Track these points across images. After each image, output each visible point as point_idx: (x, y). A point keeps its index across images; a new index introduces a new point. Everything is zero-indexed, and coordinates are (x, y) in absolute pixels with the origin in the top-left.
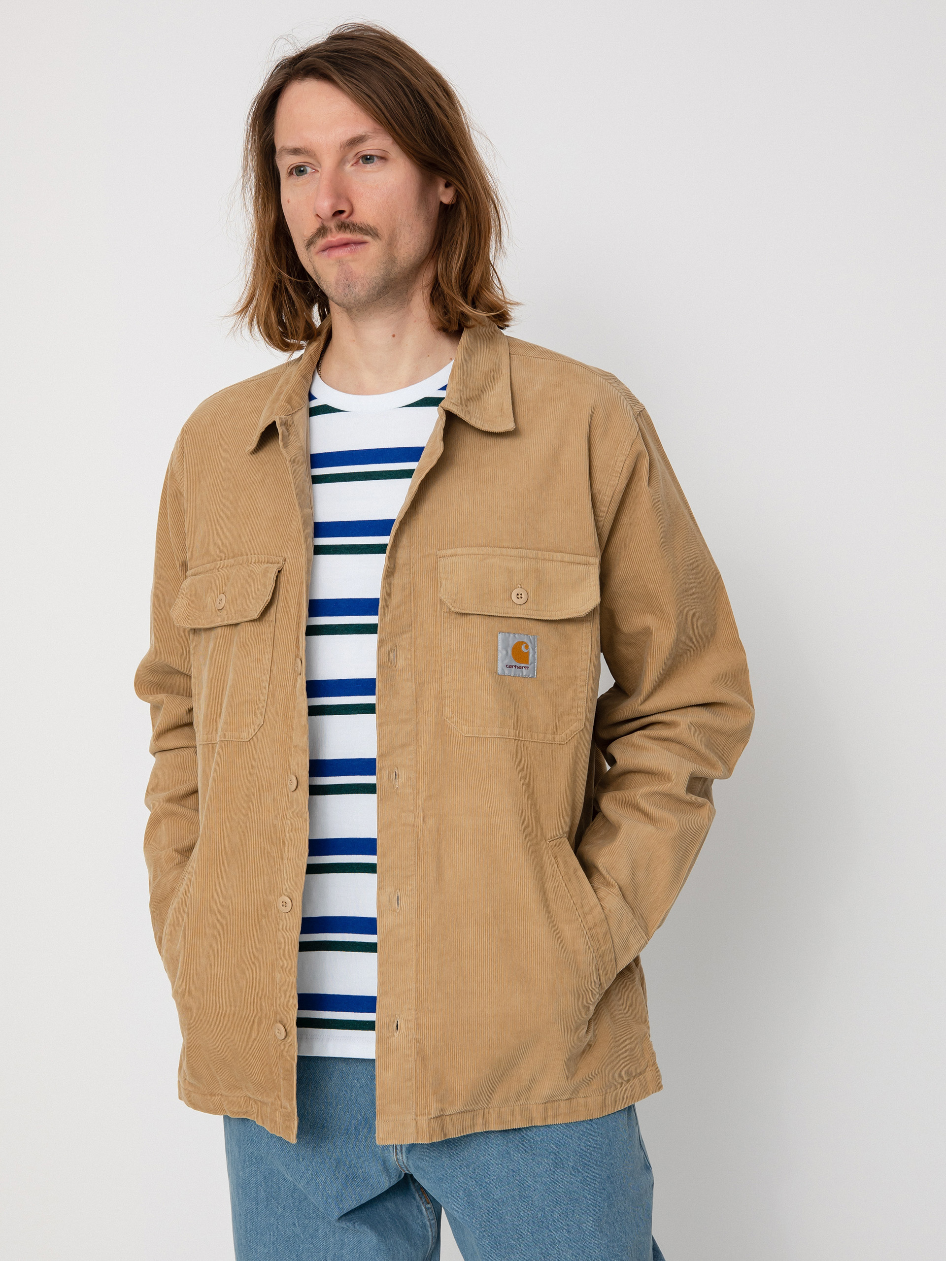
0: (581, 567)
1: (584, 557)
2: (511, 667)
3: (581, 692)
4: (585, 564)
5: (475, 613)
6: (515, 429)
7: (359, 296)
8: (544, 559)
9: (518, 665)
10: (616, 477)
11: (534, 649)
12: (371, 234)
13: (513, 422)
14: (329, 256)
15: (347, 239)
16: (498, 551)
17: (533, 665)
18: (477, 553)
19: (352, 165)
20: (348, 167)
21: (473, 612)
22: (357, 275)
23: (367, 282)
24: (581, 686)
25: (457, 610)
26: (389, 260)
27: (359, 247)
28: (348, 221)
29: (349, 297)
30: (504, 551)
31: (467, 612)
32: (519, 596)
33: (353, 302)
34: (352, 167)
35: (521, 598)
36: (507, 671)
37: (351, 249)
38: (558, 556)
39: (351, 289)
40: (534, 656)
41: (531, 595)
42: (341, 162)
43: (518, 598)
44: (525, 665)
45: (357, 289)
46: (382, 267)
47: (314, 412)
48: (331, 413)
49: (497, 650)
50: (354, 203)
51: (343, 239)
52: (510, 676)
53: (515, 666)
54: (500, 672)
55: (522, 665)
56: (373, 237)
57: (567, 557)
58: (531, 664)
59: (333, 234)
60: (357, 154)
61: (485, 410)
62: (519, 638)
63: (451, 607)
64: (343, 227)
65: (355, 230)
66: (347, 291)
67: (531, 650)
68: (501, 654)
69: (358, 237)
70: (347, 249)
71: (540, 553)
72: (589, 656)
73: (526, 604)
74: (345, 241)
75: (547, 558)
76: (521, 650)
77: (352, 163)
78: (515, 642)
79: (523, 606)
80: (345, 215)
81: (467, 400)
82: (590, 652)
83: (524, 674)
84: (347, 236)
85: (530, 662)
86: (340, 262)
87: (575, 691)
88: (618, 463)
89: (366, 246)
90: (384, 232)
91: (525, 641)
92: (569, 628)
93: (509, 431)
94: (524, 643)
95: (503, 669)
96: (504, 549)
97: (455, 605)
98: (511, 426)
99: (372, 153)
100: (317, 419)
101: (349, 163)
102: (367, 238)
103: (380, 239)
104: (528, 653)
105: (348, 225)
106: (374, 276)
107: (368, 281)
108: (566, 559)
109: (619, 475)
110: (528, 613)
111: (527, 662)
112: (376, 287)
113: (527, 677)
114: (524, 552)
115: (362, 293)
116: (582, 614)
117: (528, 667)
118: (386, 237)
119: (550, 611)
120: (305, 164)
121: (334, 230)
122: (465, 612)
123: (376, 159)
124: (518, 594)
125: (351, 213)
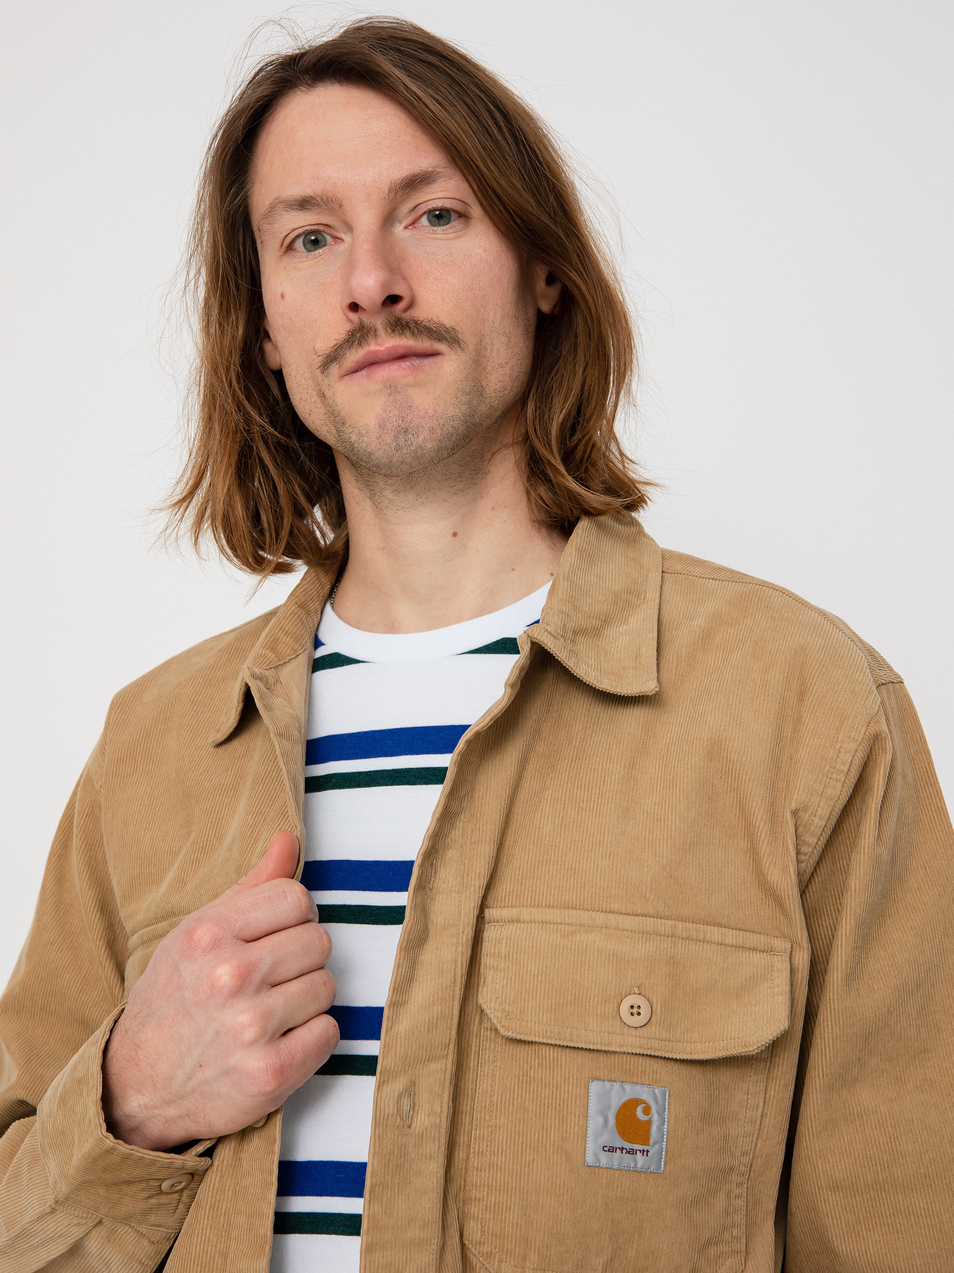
0: (757, 957)
1: (762, 938)
2: (612, 1150)
3: (737, 1197)
4: (764, 952)
5: (545, 1041)
6: (657, 692)
7: (422, 449)
8: (688, 938)
9: (628, 1146)
10: (837, 780)
11: (661, 1115)
12: (446, 340)
13: (656, 680)
14: (368, 377)
15: (406, 347)
16: (600, 918)
17: (657, 1146)
18: (559, 920)
19: (406, 228)
20: (399, 229)
21: (541, 1040)
22: (422, 412)
23: (439, 425)
24: (739, 1185)
25: (510, 1034)
26: (475, 389)
27: (427, 362)
28: (406, 316)
29: (404, 451)
30: (612, 919)
31: (530, 1039)
32: (635, 1010)
33: (409, 460)
34: (407, 230)
35: (639, 1014)
36: (604, 1159)
37: (413, 365)
38: (715, 933)
39: (410, 436)
40: (660, 1128)
41: (658, 1009)
42: (388, 220)
43: (632, 1014)
44: (641, 1147)
45: (421, 438)
46: (464, 399)
47: (319, 664)
48: (343, 665)
49: (586, 1116)
50: (414, 288)
51: (399, 346)
52: (611, 1168)
53: (622, 1149)
54: (590, 1159)
55: (636, 1147)
56: (451, 346)
57: (731, 936)
58: (655, 1143)
59: (379, 340)
60: (415, 207)
61: (606, 655)
62: (631, 1091)
63: (499, 1027)
64: (399, 326)
65: (420, 333)
66: (402, 441)
67: (655, 1118)
68: (594, 1122)
69: (424, 344)
70: (406, 364)
71: (680, 925)
72: (757, 1127)
73: (648, 1026)
74: (401, 351)
75: (694, 936)
76: (636, 1116)
77: (405, 223)
78: (624, 1100)
79: (641, 1032)
80: (402, 305)
81: (576, 633)
82: (759, 1120)
83: (640, 1165)
84: (406, 342)
85: (651, 1142)
86: (391, 387)
87: (728, 1194)
88: (842, 756)
89: (437, 359)
90: (467, 336)
91: (644, 1097)
92: (725, 1076)
93: (648, 696)
94: (643, 1102)
95: (595, 1155)
96: (612, 916)
97: (506, 1025)
98: (649, 686)
99: (448, 204)
100: (324, 677)
101: (400, 222)
102: (441, 347)
103: (463, 350)
104: (649, 1122)
105: (407, 323)
106: (450, 414)
107: (441, 422)
108: (729, 940)
109: (843, 778)
110: (650, 1046)
111: (646, 1142)
112: (452, 435)
113: (645, 1172)
114: (649, 923)
115: (429, 445)
116: (751, 1049)
117: (648, 1151)
118: (471, 347)
119: (691, 1043)
120: (321, 228)
121: (381, 331)
122: (523, 1037)
123: (453, 215)
124: (632, 1007)
125: (411, 305)
